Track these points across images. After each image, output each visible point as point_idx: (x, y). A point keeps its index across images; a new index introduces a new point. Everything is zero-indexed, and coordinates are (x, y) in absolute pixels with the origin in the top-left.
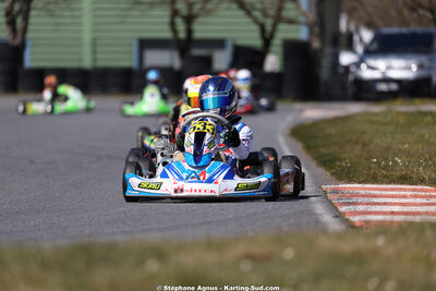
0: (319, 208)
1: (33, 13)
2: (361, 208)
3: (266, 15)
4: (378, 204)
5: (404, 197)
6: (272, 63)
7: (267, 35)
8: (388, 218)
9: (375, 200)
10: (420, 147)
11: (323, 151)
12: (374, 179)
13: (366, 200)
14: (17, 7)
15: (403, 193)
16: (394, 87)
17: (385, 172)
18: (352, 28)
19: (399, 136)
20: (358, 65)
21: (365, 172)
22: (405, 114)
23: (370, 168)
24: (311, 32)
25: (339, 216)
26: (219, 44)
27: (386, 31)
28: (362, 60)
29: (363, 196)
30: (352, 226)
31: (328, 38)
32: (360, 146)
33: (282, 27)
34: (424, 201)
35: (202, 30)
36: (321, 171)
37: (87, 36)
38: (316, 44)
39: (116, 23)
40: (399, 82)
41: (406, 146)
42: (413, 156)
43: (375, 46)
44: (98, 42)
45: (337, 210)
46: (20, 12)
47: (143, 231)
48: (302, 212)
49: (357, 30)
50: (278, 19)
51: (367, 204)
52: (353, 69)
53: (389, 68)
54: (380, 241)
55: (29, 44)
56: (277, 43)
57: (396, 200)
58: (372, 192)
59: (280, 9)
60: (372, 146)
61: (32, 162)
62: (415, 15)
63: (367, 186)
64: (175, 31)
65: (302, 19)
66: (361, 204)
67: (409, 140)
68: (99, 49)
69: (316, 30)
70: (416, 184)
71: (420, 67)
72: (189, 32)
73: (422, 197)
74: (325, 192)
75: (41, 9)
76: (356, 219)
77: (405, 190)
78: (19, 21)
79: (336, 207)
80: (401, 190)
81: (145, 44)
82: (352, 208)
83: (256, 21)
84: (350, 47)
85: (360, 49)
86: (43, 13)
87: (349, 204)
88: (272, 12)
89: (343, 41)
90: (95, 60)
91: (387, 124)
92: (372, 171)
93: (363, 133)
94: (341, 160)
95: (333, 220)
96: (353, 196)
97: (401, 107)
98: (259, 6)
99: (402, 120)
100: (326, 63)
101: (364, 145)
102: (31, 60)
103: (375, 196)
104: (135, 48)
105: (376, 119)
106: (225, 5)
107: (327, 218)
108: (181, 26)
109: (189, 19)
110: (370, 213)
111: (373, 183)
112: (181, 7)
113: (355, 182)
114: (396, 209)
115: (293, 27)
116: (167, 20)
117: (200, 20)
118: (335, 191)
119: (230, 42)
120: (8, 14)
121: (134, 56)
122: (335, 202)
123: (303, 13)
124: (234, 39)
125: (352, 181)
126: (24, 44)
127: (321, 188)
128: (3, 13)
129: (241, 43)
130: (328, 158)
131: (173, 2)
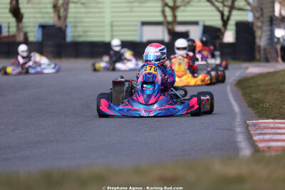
0: (241, 138)
1: (71, 5)
2: (267, 137)
4: (280, 134)
6: (229, 37)
7: (225, 18)
9: (279, 131)
11: (254, 96)
13: (273, 131)
25: (253, 144)
26: (196, 23)
29: (272, 128)
30: (256, 150)
31: (266, 19)
33: (235, 13)
36: (250, 110)
37: (108, 20)
39: (126, 12)
44: (114, 24)
45: (252, 138)
50: (232, 8)
51: (273, 134)
55: (69, 25)
56: (232, 23)
58: (276, 125)
59: (234, 1)
63: (277, 121)
64: (165, 16)
65: (248, 8)
66: (269, 134)
68: (115, 28)
74: (248, 126)
76: (261, 145)
78: (62, 10)
79: (251, 136)
81: (144, 24)
82: (261, 137)
83: (218, 10)
86: (78, 5)
87: (261, 134)
90: (112, 36)
93: (282, 83)
94: (263, 102)
96: (268, 128)
101: (281, 92)
103: (279, 128)
104: (138, 28)
108: (168, 12)
109: (174, 9)
110: (273, 140)
111: (282, 119)
116: (160, 9)
117: (182, 8)
118: (254, 125)
119: (201, 24)
120: (55, 7)
121: (138, 33)
122: (252, 132)
123: (249, 4)
124: (204, 21)
125: (267, 118)
126: (66, 26)
127: (246, 123)
128: (51, 5)
129: (208, 23)
130: (255, 101)
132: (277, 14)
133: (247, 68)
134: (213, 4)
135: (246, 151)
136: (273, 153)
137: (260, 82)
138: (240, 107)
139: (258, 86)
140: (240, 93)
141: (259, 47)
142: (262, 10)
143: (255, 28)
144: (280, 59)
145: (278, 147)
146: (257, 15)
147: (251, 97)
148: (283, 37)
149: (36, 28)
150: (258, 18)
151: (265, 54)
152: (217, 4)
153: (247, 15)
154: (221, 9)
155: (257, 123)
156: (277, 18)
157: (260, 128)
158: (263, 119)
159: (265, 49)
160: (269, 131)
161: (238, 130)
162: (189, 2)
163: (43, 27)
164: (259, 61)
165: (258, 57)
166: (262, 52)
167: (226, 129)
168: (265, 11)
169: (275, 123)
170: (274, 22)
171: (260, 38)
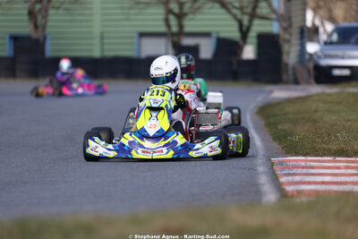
0: (264, 180)
1: (52, 12)
2: (297, 178)
4: (313, 174)
5: (338, 168)
6: (249, 52)
7: (244, 29)
8: (318, 187)
9: (312, 171)
11: (280, 127)
13: (304, 171)
14: (38, 7)
16: (346, 72)
18: (318, 22)
22: (354, 94)
24: (281, 26)
25: (279, 187)
26: (207, 35)
29: (303, 167)
30: (283, 194)
31: (295, 30)
33: (256, 22)
34: (354, 171)
36: (275, 145)
37: (97, 30)
39: (121, 20)
40: (351, 68)
43: (335, 37)
44: (105, 35)
45: (278, 180)
46: (40, 10)
50: (253, 16)
51: (305, 174)
55: (49, 37)
56: (252, 35)
57: (329, 171)
58: (311, 164)
59: (255, 8)
63: (309, 158)
64: (168, 26)
65: (273, 16)
68: (106, 41)
70: (351, 157)
72: (181, 26)
73: (353, 168)
74: (273, 164)
75: (58, 8)
76: (289, 188)
77: (340, 161)
78: (39, 18)
79: (277, 178)
81: (142, 35)
82: (290, 178)
83: (235, 17)
85: (322, 43)
86: (61, 12)
87: (289, 174)
88: (249, 10)
90: (102, 50)
91: (339, 103)
93: (316, 111)
94: (292, 135)
96: (295, 167)
98: (237, 5)
101: (315, 122)
102: (51, 50)
103: (313, 168)
104: (135, 41)
105: (329, 99)
106: (210, 5)
108: (173, 21)
109: (180, 17)
110: (304, 183)
112: (174, 7)
113: (300, 155)
115: (266, 22)
116: (162, 17)
117: (190, 16)
118: (281, 163)
119: (214, 35)
120: (31, 13)
121: (135, 47)
122: (278, 172)
123: (274, 11)
124: (218, 32)
125: (297, 154)
126: (45, 38)
127: (270, 160)
128: (26, 12)
129: (223, 35)
130: (282, 133)
131: (166, 3)
132: (309, 24)
133: (271, 92)
134: (229, 11)
135: (271, 196)
136: (304, 199)
137: (287, 110)
138: (263, 140)
139: (285, 114)
140: (263, 123)
141: (287, 65)
142: (290, 18)
143: (281, 42)
144: (312, 81)
145: (310, 191)
146: (285, 25)
147: (277, 128)
148: (316, 53)
149: (7, 41)
150: (285, 29)
151: (295, 74)
152: (235, 11)
153: (271, 25)
154: (239, 17)
155: (284, 161)
156: (309, 29)
157: (288, 167)
158: (292, 156)
159: (294, 69)
160: (299, 171)
161: (261, 169)
162: (198, 9)
163: (16, 39)
164: (287, 83)
165: (285, 77)
166: (290, 72)
167: (245, 169)
168: (294, 20)
169: (308, 161)
170: (306, 34)
171: (288, 53)
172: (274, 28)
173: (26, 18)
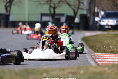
0: (90, 60)
3: (75, 7)
6: (77, 20)
8: (108, 62)
9: (105, 58)
10: (117, 43)
11: (91, 44)
12: (105, 52)
14: (8, 4)
15: (112, 56)
16: (110, 27)
17: (107, 50)
18: (98, 11)
19: (111, 40)
20: (100, 21)
21: (102, 50)
22: (113, 34)
23: (103, 49)
24: (87, 12)
25: (95, 62)
27: (108, 12)
28: (101, 20)
29: (102, 56)
32: (101, 43)
33: (80, 11)
35: (58, 11)
37: (27, 12)
38: (89, 15)
40: (111, 26)
41: (113, 43)
42: (115, 46)
43: (105, 16)
44: (30, 14)
45: (95, 60)
46: (9, 6)
47: (42, 65)
48: (85, 61)
49: (100, 12)
50: (78, 8)
51: (103, 59)
52: (99, 22)
53: (108, 22)
54: (106, 69)
55: (11, 14)
56: (78, 15)
57: (110, 58)
58: (104, 55)
59: (79, 6)
60: (104, 43)
61: (12, 46)
62: (115, 8)
64: (50, 11)
65: (85, 8)
66: (101, 59)
67: (114, 41)
68: (30, 16)
69: (89, 11)
70: (116, 53)
71: (117, 22)
72: (54, 11)
74: (91, 55)
75: (14, 5)
76: (100, 63)
77: (113, 55)
78: (8, 8)
79: (94, 59)
80: (112, 55)
83: (72, 9)
84: (98, 16)
85: (100, 17)
87: (98, 59)
88: (77, 6)
89: (96, 14)
91: (107, 37)
92: (104, 50)
93: (101, 39)
94: (95, 47)
95: (94, 63)
97: (112, 33)
98: (73, 5)
99: (112, 36)
100: (91, 20)
101: (102, 43)
102: (12, 19)
104: (39, 16)
105: (105, 36)
106: (64, 4)
107: (92, 62)
109: (54, 8)
110: (103, 61)
111: (104, 53)
112: (52, 5)
113: (99, 53)
114: (111, 60)
115: (82, 11)
116: (48, 8)
117: (58, 8)
118: (94, 55)
119: (65, 15)
120: (6, 6)
124: (67, 14)
128: (4, 6)
130: (92, 46)
131: (50, 4)
134: (71, 7)
157: (96, 56)
161: (88, 57)
163: (0, 15)
172: (85, 12)
173: (4, 8)
